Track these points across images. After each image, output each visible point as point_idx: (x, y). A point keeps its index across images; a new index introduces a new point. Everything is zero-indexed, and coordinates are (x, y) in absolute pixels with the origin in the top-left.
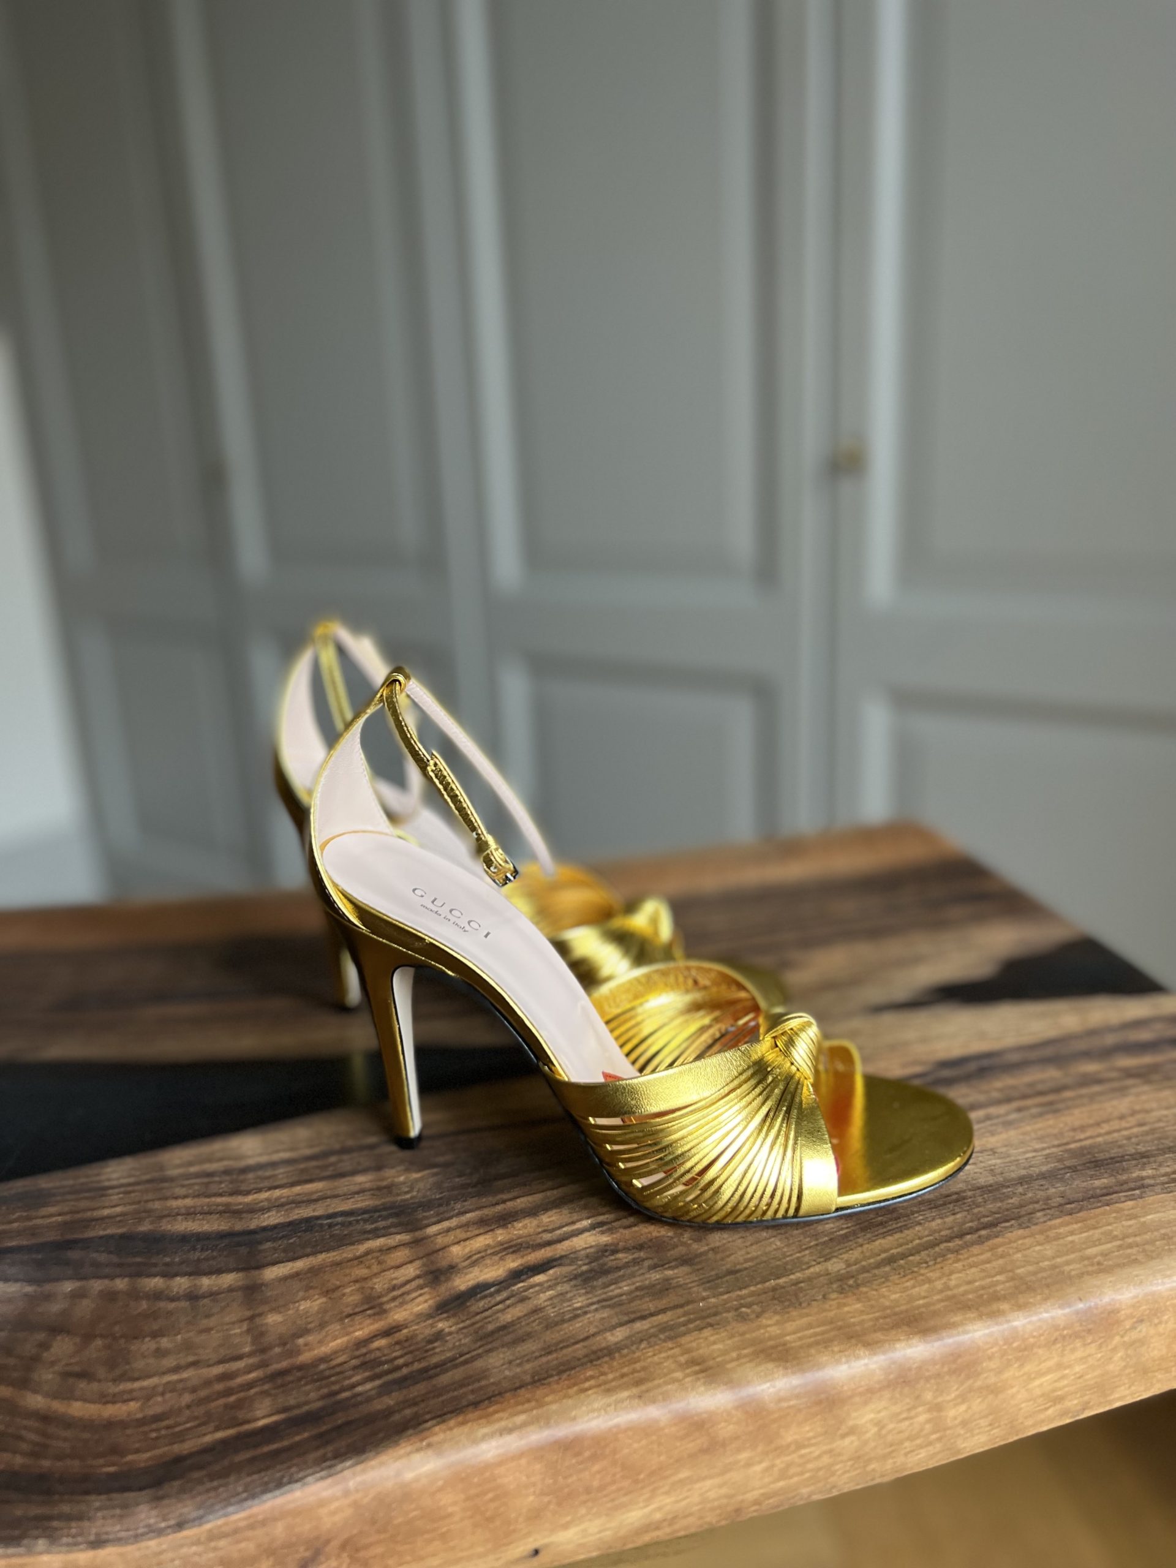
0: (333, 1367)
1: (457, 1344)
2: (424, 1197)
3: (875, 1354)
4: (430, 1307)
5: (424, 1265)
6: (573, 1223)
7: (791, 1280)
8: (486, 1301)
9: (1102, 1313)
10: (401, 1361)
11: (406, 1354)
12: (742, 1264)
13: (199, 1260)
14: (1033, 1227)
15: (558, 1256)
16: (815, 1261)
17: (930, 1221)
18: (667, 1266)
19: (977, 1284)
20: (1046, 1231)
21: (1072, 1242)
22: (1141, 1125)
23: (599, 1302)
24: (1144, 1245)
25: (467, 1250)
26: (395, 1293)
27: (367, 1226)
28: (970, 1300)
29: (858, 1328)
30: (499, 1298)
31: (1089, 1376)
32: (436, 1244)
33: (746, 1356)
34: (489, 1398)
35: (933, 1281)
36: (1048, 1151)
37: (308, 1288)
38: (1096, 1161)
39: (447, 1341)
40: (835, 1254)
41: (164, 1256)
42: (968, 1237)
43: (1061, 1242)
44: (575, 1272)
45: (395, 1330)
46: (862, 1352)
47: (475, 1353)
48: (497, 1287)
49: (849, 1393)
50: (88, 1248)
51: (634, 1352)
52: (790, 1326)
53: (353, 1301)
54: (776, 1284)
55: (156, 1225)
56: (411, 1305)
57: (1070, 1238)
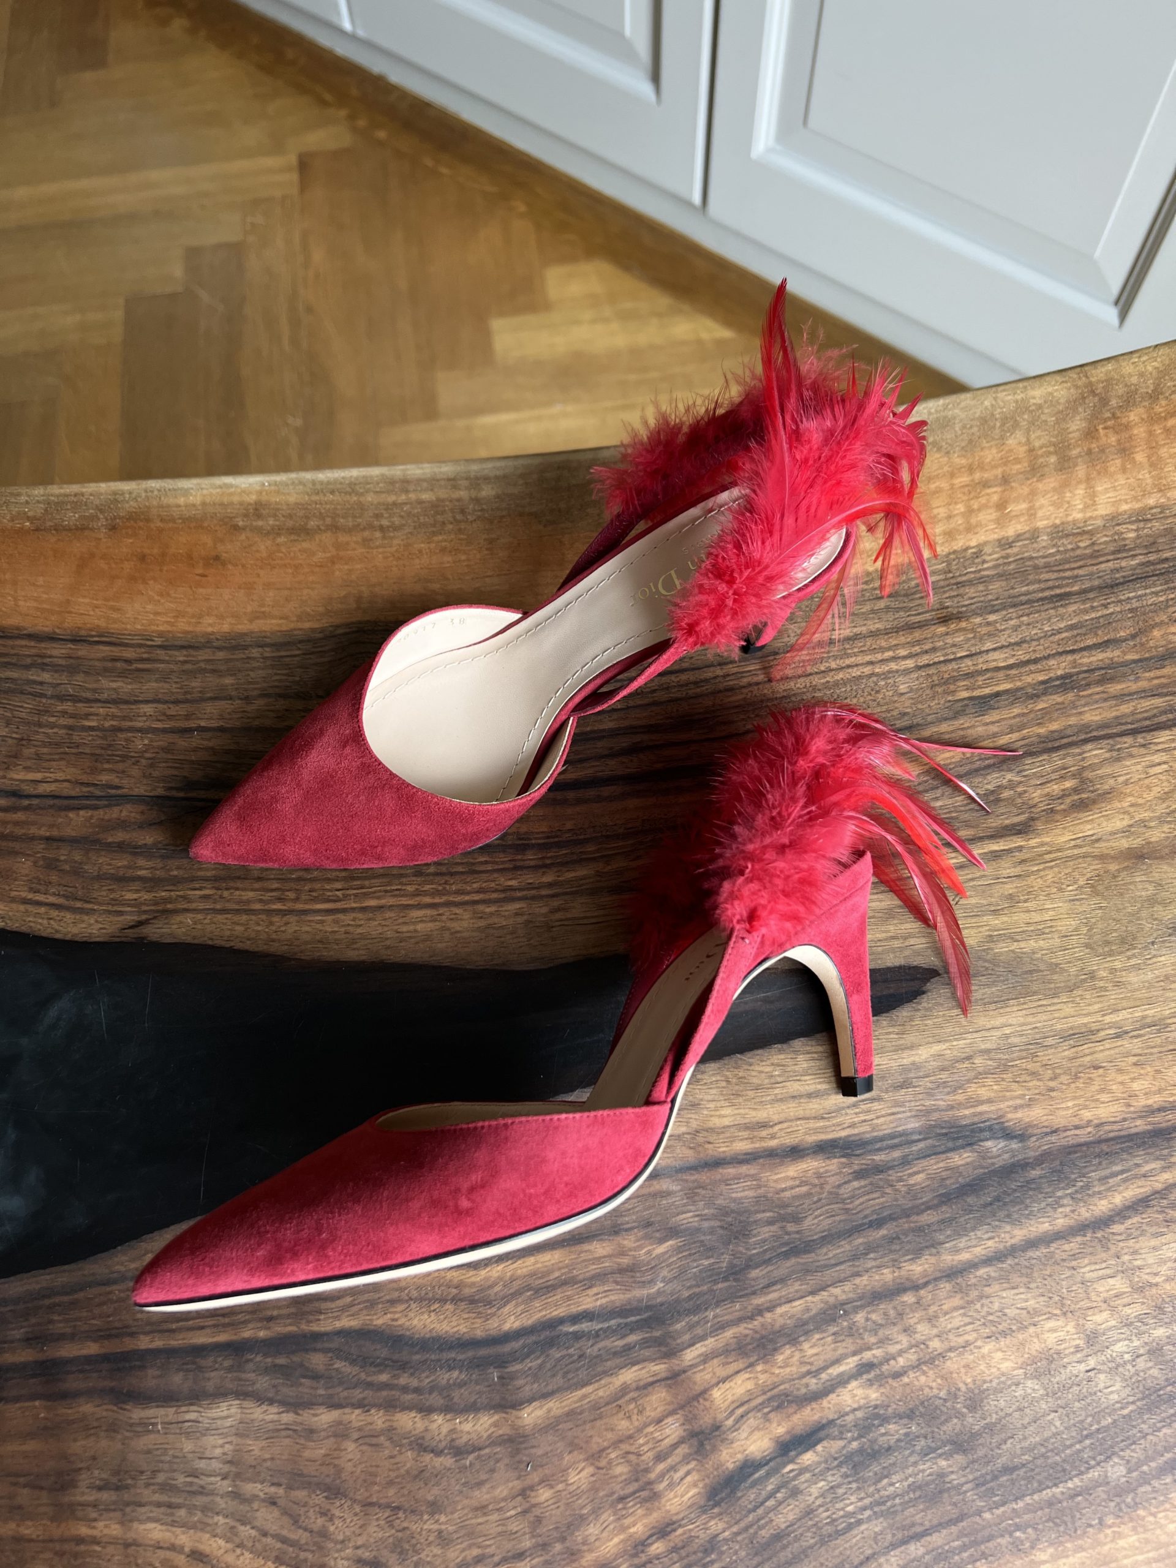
2: (672, 1294)
4: (699, 1493)
5: (687, 1420)
6: (837, 1361)
7: (1069, 1488)
8: (754, 1490)
12: (1019, 1456)
13: (449, 1387)
15: (824, 1421)
16: (1094, 1459)
18: (939, 1451)
23: (872, 1505)
25: (730, 1398)
26: (661, 1467)
27: (616, 1343)
32: (695, 1383)
37: (573, 1446)
39: (722, 1553)
40: (1116, 1449)
41: (412, 1374)
44: (844, 1452)
45: (669, 1529)
48: (766, 1468)
50: (329, 1350)
53: (621, 1475)
54: (1053, 1496)
55: (389, 1316)
56: (681, 1489)
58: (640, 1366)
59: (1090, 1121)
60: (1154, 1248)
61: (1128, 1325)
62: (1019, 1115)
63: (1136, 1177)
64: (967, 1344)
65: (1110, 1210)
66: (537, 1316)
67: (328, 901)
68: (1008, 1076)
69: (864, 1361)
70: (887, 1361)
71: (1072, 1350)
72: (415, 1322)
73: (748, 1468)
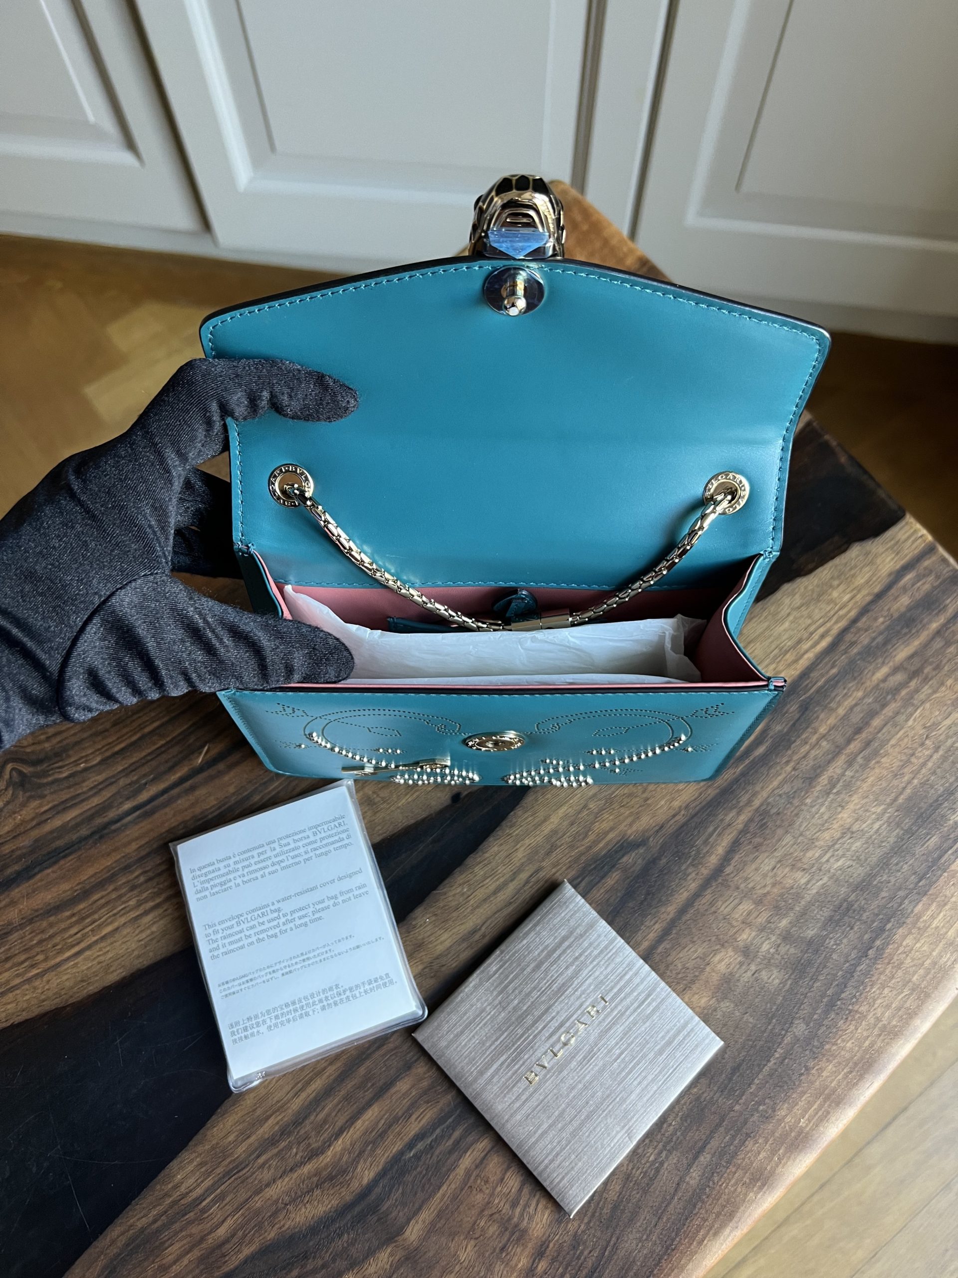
7: (777, 1058)
11: (566, 1268)
13: (345, 1248)
14: (909, 921)
16: (783, 1029)
17: (838, 945)
19: (894, 1006)
20: (916, 921)
21: (937, 928)
22: (937, 749)
23: (664, 1146)
26: (518, 1210)
27: (448, 1144)
28: (896, 1026)
35: (865, 1016)
36: (888, 815)
37: (453, 1235)
38: (922, 814)
40: (793, 1015)
42: (870, 952)
43: (930, 931)
45: (543, 1249)
47: (612, 1243)
51: (714, 1188)
52: (797, 1110)
53: (494, 1233)
54: (770, 1069)
55: (277, 1226)
56: (537, 1218)
57: (934, 926)
58: (471, 1150)
59: (680, 807)
60: (757, 869)
61: (762, 929)
62: (634, 828)
63: (724, 829)
65: (719, 860)
66: (383, 1160)
67: (73, 946)
68: (616, 806)
71: (738, 966)
72: (298, 1220)
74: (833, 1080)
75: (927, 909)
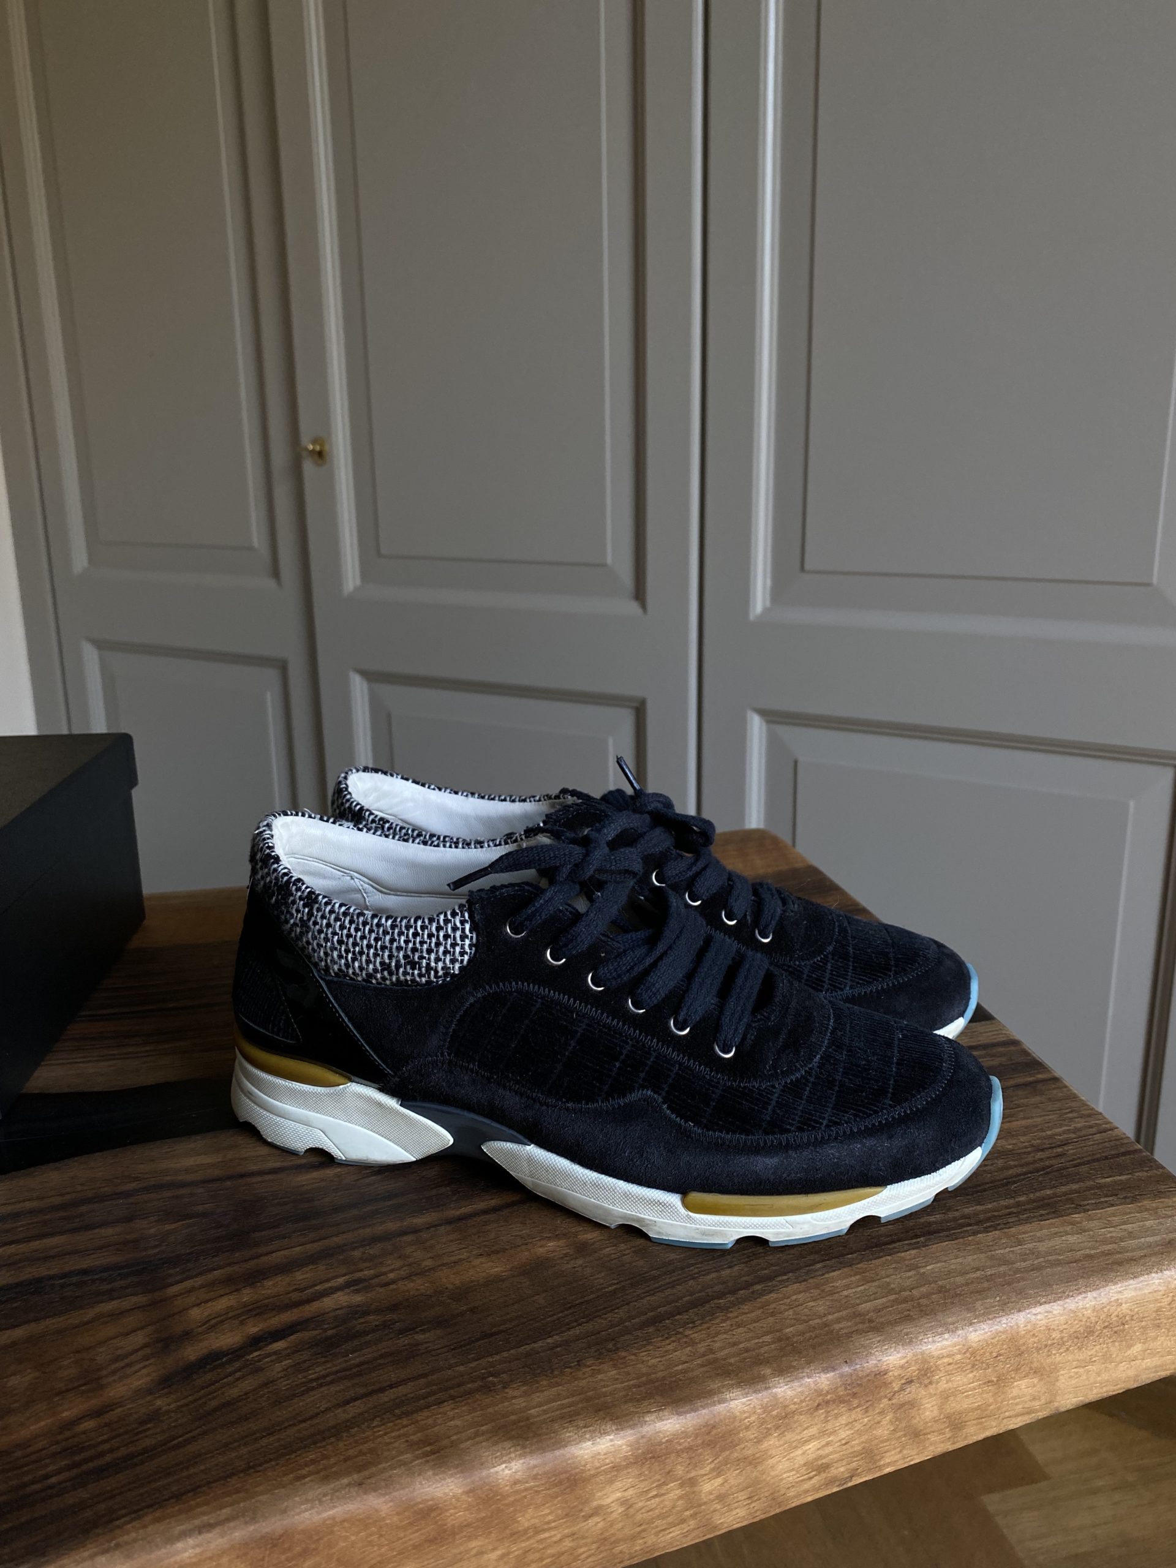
0: (28, 1456)
1: (173, 1424)
2: (172, 1252)
3: (622, 1429)
4: (151, 1380)
5: (157, 1331)
6: (328, 1280)
7: (548, 1343)
8: (215, 1372)
9: (868, 1375)
10: (106, 1446)
11: (113, 1438)
12: (499, 1326)
14: (811, 1281)
15: (302, 1320)
16: (576, 1321)
17: (703, 1275)
18: (418, 1329)
19: (741, 1346)
20: (823, 1285)
21: (847, 1296)
23: (337, 1372)
24: (920, 1298)
25: (206, 1313)
26: (117, 1365)
27: (102, 1287)
28: (731, 1364)
29: (609, 1399)
30: (230, 1369)
31: (857, 1442)
32: (174, 1306)
33: (483, 1434)
34: (193, 1490)
35: (696, 1344)
37: (21, 1361)
39: (162, 1422)
40: (599, 1314)
42: (742, 1292)
43: (835, 1296)
44: (318, 1337)
45: (108, 1409)
46: (609, 1426)
47: (190, 1435)
48: (230, 1356)
49: (592, 1472)
51: (364, 1432)
52: (537, 1398)
53: (67, 1375)
54: (531, 1349)
56: (131, 1379)
57: (845, 1293)
58: (120, 1300)
64: (461, 1260)
69: (354, 1278)
70: (380, 1276)
71: (562, 1256)
73: (213, 1359)
74: (608, 1386)
75: (845, 1278)
